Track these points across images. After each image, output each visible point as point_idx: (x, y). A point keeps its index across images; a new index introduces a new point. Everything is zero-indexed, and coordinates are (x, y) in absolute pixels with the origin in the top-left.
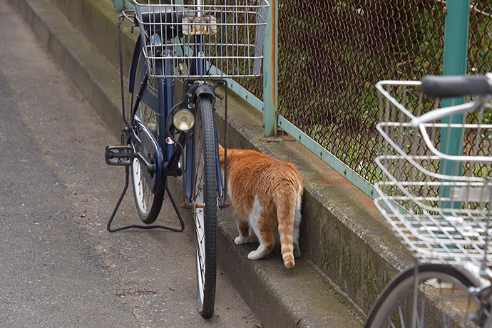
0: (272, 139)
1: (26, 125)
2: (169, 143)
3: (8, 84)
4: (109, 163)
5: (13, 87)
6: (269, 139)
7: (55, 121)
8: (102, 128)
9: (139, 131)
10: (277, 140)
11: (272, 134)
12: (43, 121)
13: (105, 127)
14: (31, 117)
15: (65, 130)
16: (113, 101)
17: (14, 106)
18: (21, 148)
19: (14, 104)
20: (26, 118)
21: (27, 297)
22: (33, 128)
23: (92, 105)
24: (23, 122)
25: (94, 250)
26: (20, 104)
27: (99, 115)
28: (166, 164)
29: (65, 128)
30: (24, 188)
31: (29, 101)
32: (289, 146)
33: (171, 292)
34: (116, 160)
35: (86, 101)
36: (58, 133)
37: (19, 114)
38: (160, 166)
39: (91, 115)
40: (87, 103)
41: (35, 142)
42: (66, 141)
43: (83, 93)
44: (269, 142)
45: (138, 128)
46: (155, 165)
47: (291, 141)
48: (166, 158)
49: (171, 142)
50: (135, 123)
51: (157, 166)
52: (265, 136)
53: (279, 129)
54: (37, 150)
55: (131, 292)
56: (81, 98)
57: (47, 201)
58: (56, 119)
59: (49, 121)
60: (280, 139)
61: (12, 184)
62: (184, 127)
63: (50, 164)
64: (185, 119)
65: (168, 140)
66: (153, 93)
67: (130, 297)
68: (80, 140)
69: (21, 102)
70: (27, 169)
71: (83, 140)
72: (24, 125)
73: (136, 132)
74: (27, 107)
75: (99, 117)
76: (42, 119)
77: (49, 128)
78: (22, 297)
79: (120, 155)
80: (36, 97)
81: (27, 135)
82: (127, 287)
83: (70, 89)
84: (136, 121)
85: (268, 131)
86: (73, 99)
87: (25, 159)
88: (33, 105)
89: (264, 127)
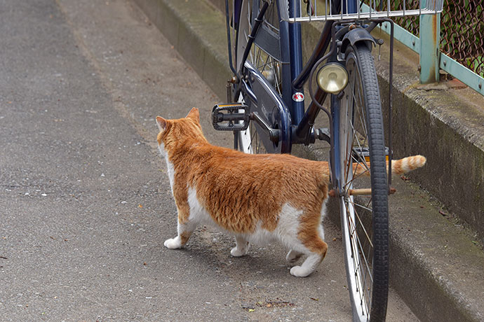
0: (431, 86)
1: (88, 61)
2: (297, 100)
3: (58, 6)
4: (217, 128)
5: (65, 10)
6: (428, 87)
7: (121, 55)
8: (178, 62)
9: (252, 82)
10: (439, 87)
11: (432, 80)
12: (107, 56)
13: (181, 60)
14: (92, 50)
15: (136, 67)
16: (191, 27)
17: (70, 36)
18: (87, 93)
19: (69, 32)
20: (85, 52)
21: (131, 315)
22: (96, 65)
23: (161, 31)
24: (84, 57)
25: (202, 239)
26: (75, 32)
27: (172, 44)
28: (295, 128)
29: (134, 64)
30: (100, 151)
31: (86, 28)
32: (458, 95)
33: (314, 302)
34: (225, 124)
35: (153, 25)
36: (127, 70)
37: (77, 47)
38: (287, 132)
39: (162, 45)
40: (155, 28)
41: (102, 84)
42: (139, 82)
43: (148, 15)
44: (428, 91)
45: (250, 78)
46: (280, 131)
47: (459, 88)
48: (294, 122)
49: (299, 99)
50: (245, 71)
51: (283, 133)
52: (421, 83)
53: (442, 72)
54: (107, 95)
55: (260, 302)
56: (146, 21)
57: (130, 168)
58: (122, 52)
59: (114, 55)
60: (443, 86)
61: (85, 146)
62: (333, 87)
63: (124, 116)
64: (333, 77)
65: (296, 97)
66: (273, 34)
67: (261, 311)
68: (155, 79)
69: (77, 29)
70: (99, 123)
71: (158, 81)
72: (85, 62)
73: (248, 83)
74: (85, 36)
75: (172, 47)
76: (104, 53)
77: (116, 64)
78: (125, 315)
79: (231, 117)
80: (93, 22)
81: (91, 75)
82: (254, 296)
83: (131, 9)
84: (247, 69)
85: (425, 75)
86: (136, 23)
87: (94, 109)
88: (92, 34)
89: (420, 70)
